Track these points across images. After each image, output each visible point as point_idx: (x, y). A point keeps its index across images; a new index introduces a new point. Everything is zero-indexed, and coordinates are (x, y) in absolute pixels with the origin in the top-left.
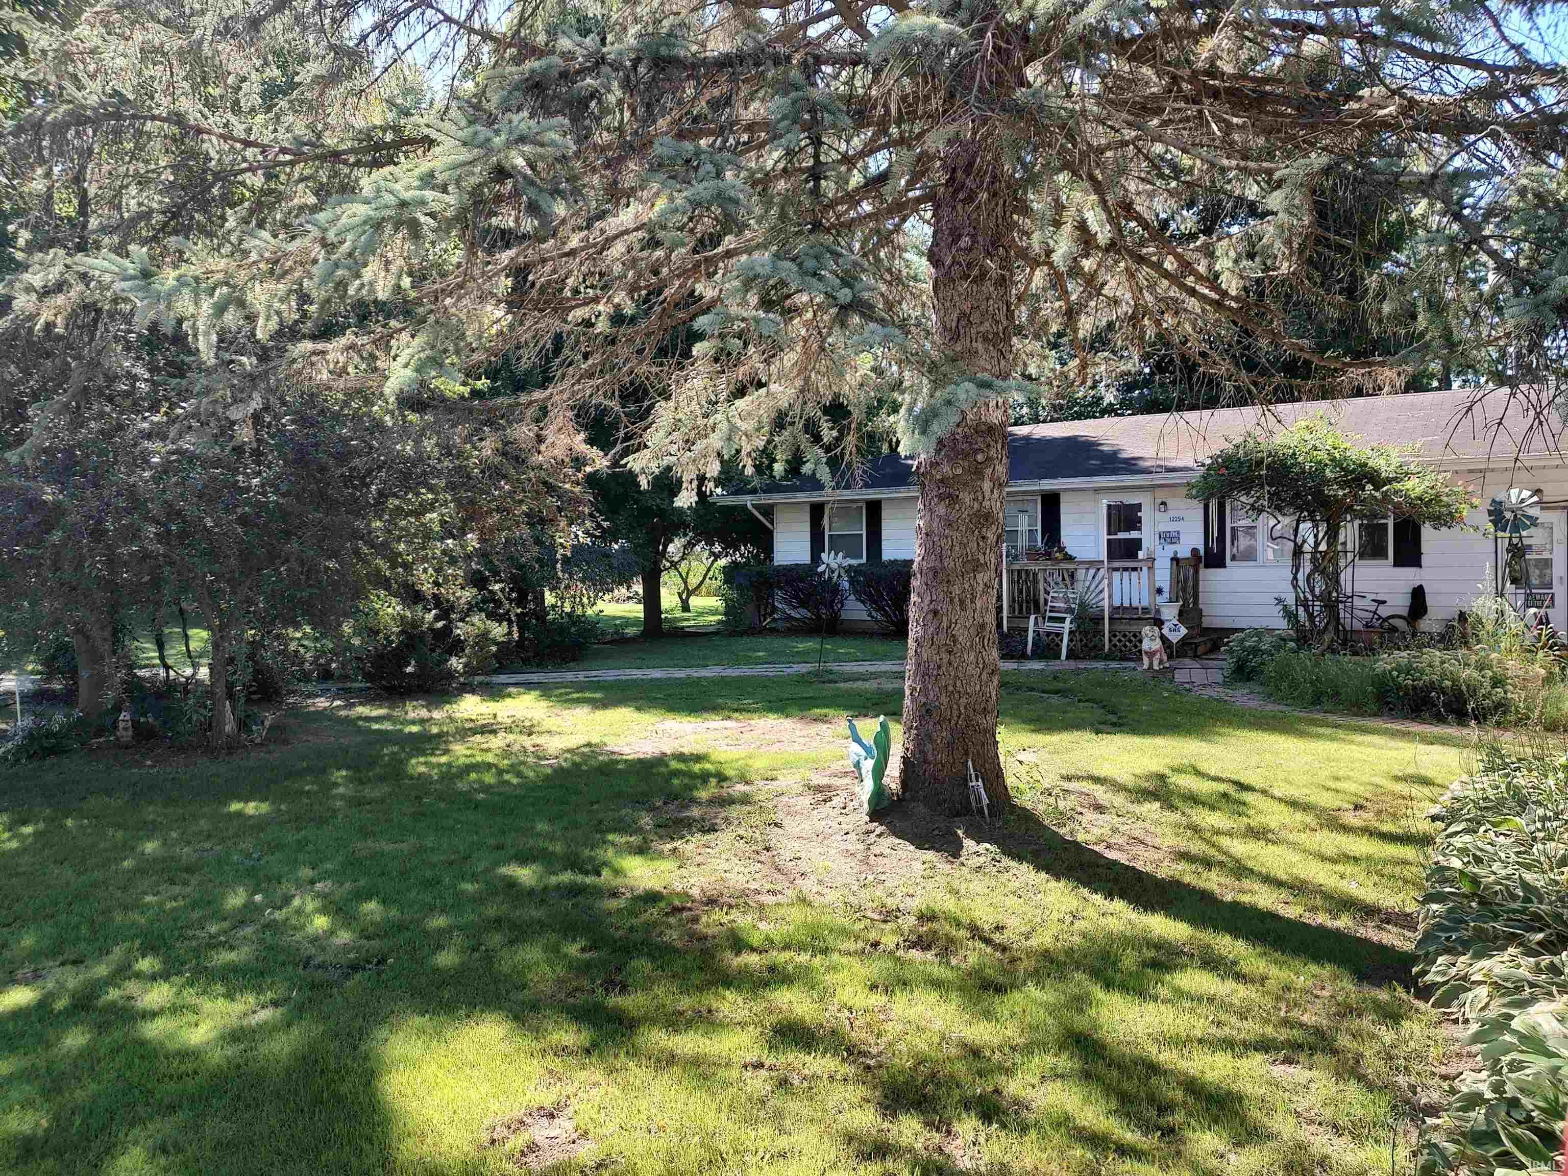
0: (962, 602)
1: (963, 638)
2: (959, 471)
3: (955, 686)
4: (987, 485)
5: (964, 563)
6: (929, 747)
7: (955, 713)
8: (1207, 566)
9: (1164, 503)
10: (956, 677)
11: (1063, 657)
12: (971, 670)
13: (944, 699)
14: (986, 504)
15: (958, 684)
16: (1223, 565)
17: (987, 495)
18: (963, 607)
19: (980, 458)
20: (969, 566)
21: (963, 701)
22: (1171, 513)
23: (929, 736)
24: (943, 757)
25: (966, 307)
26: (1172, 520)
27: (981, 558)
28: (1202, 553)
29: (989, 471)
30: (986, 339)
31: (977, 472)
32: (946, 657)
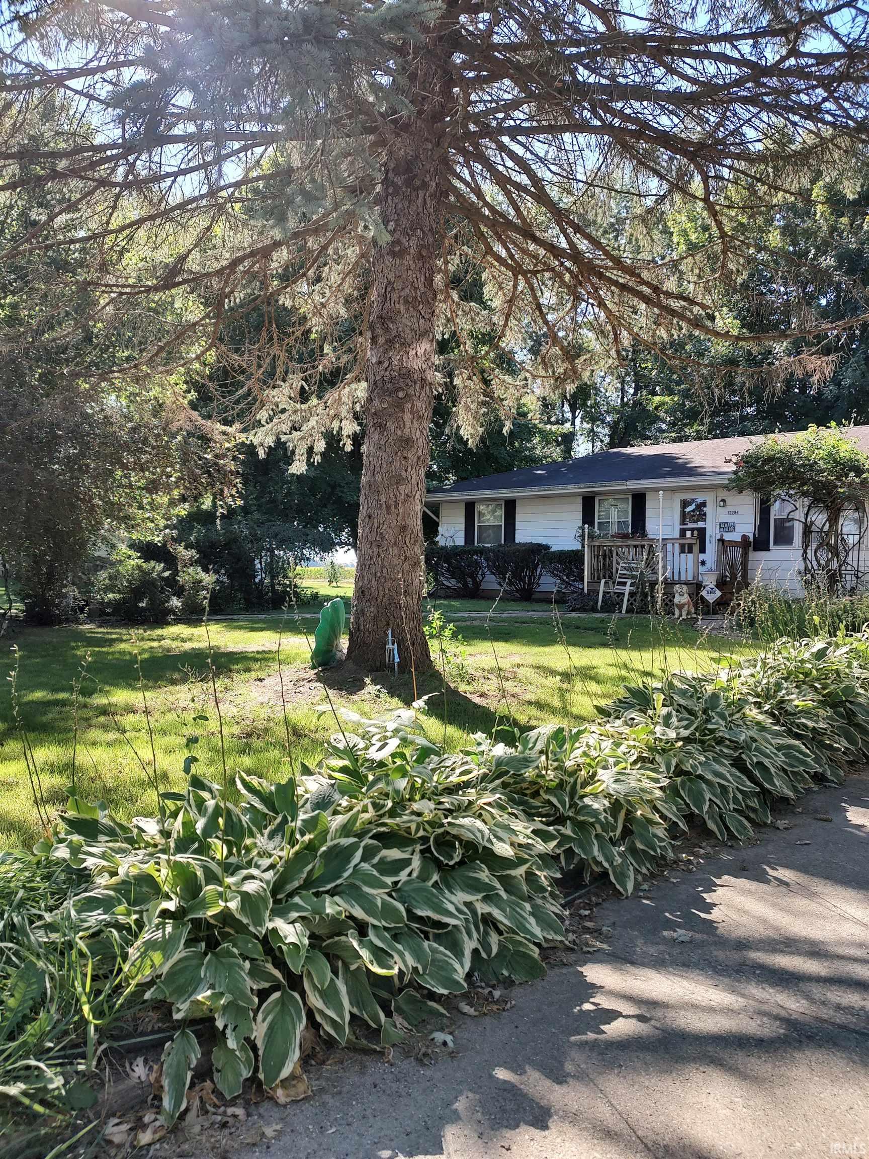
0: (388, 508)
1: (389, 535)
2: (386, 405)
3: (382, 572)
4: (407, 416)
5: (390, 478)
6: (362, 619)
7: (382, 593)
8: (755, 550)
9: (724, 501)
10: (383, 566)
11: (624, 611)
12: (396, 561)
13: (374, 583)
14: (407, 431)
15: (385, 571)
16: (768, 549)
17: (408, 424)
18: (389, 513)
19: (401, 394)
20: (394, 480)
21: (387, 585)
22: (730, 508)
23: (363, 611)
24: (370, 626)
25: (391, 276)
26: (730, 513)
27: (403, 473)
28: (751, 539)
29: (409, 405)
30: (406, 302)
31: (399, 405)
32: (376, 550)
